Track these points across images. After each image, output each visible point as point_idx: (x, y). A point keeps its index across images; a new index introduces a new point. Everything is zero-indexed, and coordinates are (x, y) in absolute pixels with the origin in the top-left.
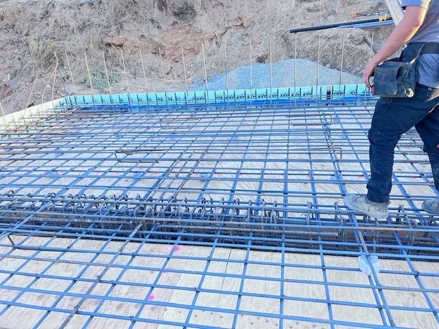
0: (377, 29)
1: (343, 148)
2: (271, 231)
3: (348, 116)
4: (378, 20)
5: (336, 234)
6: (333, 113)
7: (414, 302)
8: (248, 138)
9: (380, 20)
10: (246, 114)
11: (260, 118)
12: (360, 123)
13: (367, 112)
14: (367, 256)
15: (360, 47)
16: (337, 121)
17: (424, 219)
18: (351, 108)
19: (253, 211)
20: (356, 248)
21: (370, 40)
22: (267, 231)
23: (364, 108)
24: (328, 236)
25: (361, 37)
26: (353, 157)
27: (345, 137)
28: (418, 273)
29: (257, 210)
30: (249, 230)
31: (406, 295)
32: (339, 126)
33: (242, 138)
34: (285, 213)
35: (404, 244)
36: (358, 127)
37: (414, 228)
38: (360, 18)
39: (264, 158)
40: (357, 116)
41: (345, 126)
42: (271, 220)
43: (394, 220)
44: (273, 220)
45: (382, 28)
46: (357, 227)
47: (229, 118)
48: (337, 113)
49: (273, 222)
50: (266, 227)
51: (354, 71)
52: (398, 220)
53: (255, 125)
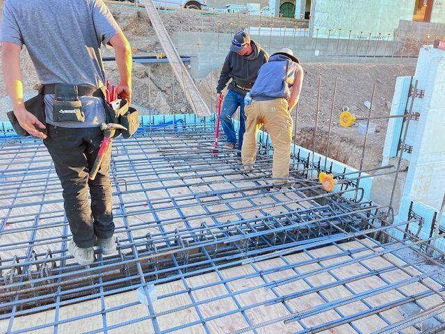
0: (157, 65)
1: (127, 179)
2: (43, 287)
3: (136, 147)
4: (155, 58)
5: (118, 271)
6: (121, 144)
7: (189, 318)
8: (21, 178)
9: (158, 57)
10: (20, 149)
11: (38, 154)
12: (145, 153)
13: (152, 142)
14: (144, 287)
15: (142, 80)
16: (125, 152)
17: (197, 236)
18: (138, 139)
19: (22, 268)
20: (138, 281)
21: (150, 74)
22: (38, 288)
23: (135, 139)
24: (110, 275)
25: (143, 71)
26: (138, 187)
27: (132, 168)
28: (190, 289)
29: (27, 266)
30: (14, 293)
31: (184, 312)
32: (126, 158)
33: (14, 179)
34: (63, 260)
35: (180, 264)
36: (143, 157)
37: (186, 246)
38: (141, 53)
39: (41, 200)
40: (143, 147)
41: (132, 157)
42: (42, 275)
43: (173, 242)
44: (44, 273)
45: (161, 64)
46: (137, 259)
47: (17, 153)
48: (124, 144)
49: (45, 276)
50: (36, 284)
51: (141, 103)
52: (176, 242)
53: (30, 162)
